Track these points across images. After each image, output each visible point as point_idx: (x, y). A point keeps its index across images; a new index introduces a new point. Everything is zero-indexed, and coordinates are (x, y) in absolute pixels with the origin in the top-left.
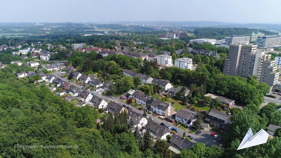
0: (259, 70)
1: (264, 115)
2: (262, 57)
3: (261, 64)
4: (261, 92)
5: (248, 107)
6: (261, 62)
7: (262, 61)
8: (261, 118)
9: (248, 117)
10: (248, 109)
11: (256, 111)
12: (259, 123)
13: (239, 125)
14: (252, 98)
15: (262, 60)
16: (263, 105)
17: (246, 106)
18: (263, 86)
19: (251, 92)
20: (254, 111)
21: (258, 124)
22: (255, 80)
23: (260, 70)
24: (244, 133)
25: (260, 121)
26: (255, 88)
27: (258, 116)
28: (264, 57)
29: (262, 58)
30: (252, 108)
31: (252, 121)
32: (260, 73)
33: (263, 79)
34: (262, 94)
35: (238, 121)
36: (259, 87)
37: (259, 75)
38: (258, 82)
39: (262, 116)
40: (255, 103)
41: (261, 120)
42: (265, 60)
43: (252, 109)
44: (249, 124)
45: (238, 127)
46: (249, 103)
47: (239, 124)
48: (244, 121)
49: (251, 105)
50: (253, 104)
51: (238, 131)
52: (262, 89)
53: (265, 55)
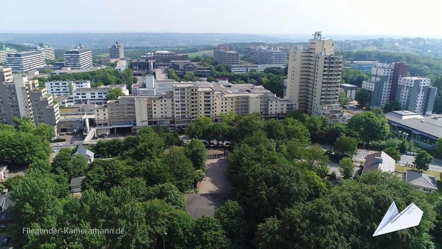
0: (28, 107)
1: (59, 169)
2: (26, 85)
3: (28, 96)
4: (44, 138)
5: (32, 167)
6: (28, 94)
7: (28, 92)
8: (57, 176)
9: (38, 182)
10: (34, 169)
11: (47, 169)
12: (57, 184)
13: (28, 201)
14: (32, 152)
15: (27, 90)
16: (53, 156)
17: (28, 167)
18: (42, 129)
19: (28, 144)
20: (44, 169)
21: (56, 186)
22: (27, 123)
23: (30, 106)
24: (41, 209)
25: (58, 180)
26: (32, 135)
27: (53, 175)
28: (28, 85)
29: (27, 88)
30: (40, 166)
31: (46, 185)
32: (31, 111)
33: (39, 119)
34: (46, 141)
35: (25, 195)
36: (38, 132)
37: (31, 115)
38: (34, 124)
39: (57, 173)
40: (40, 158)
41: (59, 178)
42: (31, 89)
43: (39, 168)
44: (43, 191)
45: (27, 205)
46: (32, 162)
47: (27, 199)
48: (35, 191)
49: (36, 163)
50: (39, 160)
51: (30, 211)
52: (44, 134)
53: (28, 82)
